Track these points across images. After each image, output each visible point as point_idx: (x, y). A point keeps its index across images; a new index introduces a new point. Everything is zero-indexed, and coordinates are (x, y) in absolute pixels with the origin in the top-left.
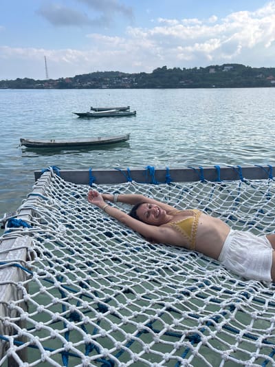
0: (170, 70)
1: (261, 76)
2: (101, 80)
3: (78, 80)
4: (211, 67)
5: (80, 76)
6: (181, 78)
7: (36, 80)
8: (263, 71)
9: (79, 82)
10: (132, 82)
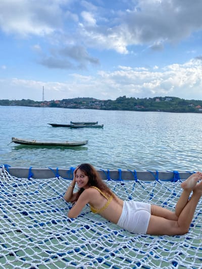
0: (128, 99)
1: (192, 105)
2: (80, 103)
3: (64, 102)
4: (157, 98)
5: (66, 100)
6: (136, 104)
7: (35, 101)
8: (193, 102)
9: (65, 103)
10: (102, 105)
